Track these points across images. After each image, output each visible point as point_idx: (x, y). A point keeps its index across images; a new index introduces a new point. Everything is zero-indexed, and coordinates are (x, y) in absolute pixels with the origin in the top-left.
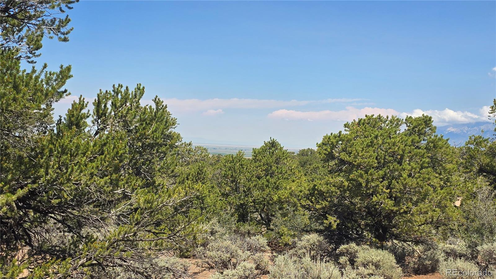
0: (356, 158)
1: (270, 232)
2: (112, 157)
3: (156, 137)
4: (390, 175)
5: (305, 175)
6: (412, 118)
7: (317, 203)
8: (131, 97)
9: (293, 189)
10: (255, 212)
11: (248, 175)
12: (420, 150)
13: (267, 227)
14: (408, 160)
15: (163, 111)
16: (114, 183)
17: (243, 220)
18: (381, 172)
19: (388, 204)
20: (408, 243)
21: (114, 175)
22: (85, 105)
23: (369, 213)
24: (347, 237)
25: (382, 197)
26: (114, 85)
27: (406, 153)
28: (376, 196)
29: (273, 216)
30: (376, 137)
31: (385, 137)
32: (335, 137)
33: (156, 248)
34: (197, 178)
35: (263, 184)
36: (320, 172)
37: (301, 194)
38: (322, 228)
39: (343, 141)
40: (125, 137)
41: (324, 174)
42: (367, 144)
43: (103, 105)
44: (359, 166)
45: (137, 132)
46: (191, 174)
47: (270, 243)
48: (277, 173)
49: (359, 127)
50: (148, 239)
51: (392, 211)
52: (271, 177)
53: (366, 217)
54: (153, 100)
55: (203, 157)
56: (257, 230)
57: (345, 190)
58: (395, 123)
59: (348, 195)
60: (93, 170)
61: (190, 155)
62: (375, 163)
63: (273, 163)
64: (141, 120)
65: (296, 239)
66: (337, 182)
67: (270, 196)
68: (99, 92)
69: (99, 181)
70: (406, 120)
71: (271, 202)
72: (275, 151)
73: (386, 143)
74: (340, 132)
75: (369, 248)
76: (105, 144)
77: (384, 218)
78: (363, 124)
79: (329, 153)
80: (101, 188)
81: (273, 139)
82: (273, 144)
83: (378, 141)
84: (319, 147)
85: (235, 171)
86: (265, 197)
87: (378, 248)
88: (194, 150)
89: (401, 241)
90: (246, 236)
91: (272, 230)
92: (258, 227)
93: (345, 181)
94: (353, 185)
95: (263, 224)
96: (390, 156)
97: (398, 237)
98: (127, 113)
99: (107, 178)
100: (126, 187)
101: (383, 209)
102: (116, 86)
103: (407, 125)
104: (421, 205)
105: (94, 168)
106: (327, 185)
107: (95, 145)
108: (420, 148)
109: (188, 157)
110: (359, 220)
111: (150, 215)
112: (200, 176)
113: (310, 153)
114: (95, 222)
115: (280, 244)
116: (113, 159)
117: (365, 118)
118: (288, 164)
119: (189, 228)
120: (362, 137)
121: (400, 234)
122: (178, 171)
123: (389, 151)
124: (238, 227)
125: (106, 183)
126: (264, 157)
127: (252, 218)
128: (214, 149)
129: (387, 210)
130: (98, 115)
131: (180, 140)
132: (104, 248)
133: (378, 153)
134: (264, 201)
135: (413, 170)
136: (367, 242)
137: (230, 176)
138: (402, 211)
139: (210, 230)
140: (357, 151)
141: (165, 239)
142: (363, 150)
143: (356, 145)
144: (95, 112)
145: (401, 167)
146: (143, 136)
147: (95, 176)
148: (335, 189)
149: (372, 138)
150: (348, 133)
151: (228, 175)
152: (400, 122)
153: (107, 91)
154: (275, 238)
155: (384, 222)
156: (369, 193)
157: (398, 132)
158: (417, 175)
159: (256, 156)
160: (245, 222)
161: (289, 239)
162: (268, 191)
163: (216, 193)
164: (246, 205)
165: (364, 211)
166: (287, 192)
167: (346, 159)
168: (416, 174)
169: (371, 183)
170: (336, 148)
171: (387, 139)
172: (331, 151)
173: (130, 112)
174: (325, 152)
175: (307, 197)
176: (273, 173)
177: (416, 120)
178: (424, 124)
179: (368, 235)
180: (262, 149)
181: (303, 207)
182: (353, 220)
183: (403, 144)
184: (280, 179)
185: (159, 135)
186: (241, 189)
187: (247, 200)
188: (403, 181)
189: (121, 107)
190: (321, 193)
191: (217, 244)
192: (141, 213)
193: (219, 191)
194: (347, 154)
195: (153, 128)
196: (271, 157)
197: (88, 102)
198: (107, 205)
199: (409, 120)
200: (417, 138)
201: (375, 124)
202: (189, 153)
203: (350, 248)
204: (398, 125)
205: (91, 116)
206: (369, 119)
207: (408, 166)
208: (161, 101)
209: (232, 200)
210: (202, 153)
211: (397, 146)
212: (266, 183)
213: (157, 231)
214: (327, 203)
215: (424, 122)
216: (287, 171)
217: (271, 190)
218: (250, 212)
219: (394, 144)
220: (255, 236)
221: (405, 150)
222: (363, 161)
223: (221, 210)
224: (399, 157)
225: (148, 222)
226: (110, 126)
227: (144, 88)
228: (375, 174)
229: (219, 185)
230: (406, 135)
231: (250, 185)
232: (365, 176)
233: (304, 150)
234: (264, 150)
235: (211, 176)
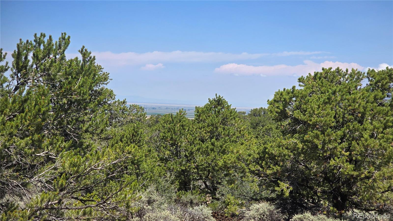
0: (312, 117)
1: (215, 202)
2: (34, 115)
3: (83, 92)
4: (350, 136)
5: (257, 137)
6: (375, 71)
7: (268, 168)
8: (54, 48)
9: (241, 152)
10: (198, 180)
11: (190, 137)
12: (384, 108)
13: (212, 196)
14: (370, 118)
15: (91, 64)
16: (36, 145)
17: (185, 188)
18: (339, 133)
19: (347, 168)
20: (370, 212)
21: (36, 135)
22: (3, 56)
23: (326, 179)
24: (301, 206)
25: (340, 161)
26: (36, 35)
27: (368, 111)
28: (334, 160)
29: (220, 183)
30: (334, 93)
31: (344, 92)
32: (289, 93)
33: (84, 218)
34: (132, 140)
35: (207, 147)
36: (273, 134)
37: (250, 158)
38: (273, 195)
39: (297, 97)
40: (48, 92)
41: (278, 136)
42: (324, 101)
43: (24, 57)
44: (314, 126)
45: (61, 88)
46: (125, 136)
47: (215, 213)
48: (224, 135)
49: (315, 81)
50: (75, 208)
51: (352, 176)
52: (216, 139)
53: (323, 184)
54: (79, 51)
55: (139, 117)
56: (200, 199)
57: (299, 152)
58: (356, 77)
59: (302, 159)
60: (12, 130)
61: (124, 114)
62: (333, 122)
63: (219, 124)
64: (66, 73)
65: (244, 209)
66: (290, 144)
67: (215, 161)
68: (19, 42)
69: (19, 143)
70: (368, 74)
71: (216, 168)
72: (222, 110)
73: (345, 99)
74: (294, 87)
75: (326, 218)
76: (26, 101)
77: (343, 184)
78: (320, 78)
79: (281, 111)
80: (21, 149)
81: (219, 96)
82: (219, 102)
83: (336, 97)
84: (270, 104)
85: (174, 133)
86: (210, 162)
87: (336, 217)
88: (128, 108)
89: (362, 210)
90: (188, 206)
91: (218, 199)
92: (202, 196)
93: (299, 142)
94: (308, 147)
95: (207, 193)
96: (349, 115)
97: (360, 206)
98: (51, 66)
99: (28, 138)
100: (49, 149)
101: (342, 173)
102: (38, 36)
103: (369, 79)
104: (385, 170)
105: (14, 128)
106: (279, 147)
107: (14, 102)
108: (383, 106)
109: (122, 117)
110: (315, 187)
111: (77, 181)
112: (135, 138)
113: (263, 113)
114: (14, 188)
115: (226, 215)
116: (35, 117)
117: (322, 71)
118: (236, 125)
119: (121, 194)
120: (318, 93)
121: (361, 202)
122: (111, 132)
123: (348, 109)
124: (179, 196)
125: (27, 145)
126: (209, 116)
127: (195, 186)
128: (154, 108)
129: (346, 175)
130: (17, 68)
131: (113, 97)
132: (25, 217)
133: (336, 111)
134: (209, 167)
135: (376, 130)
136: (324, 211)
137: (169, 139)
138: (363, 176)
139: (147, 199)
140: (312, 108)
141: (94, 207)
142: (319, 107)
143: (311, 102)
144: (14, 64)
145: (362, 126)
146: (69, 92)
147: (14, 137)
148: (288, 152)
149: (329, 94)
150: (303, 88)
151: (167, 138)
152: (362, 76)
153: (28, 41)
154: (221, 209)
155: (343, 188)
156: (326, 156)
157: (359, 87)
158: (380, 136)
159: (199, 116)
160: (187, 191)
161: (235, 209)
162: (214, 156)
163: (153, 157)
164: (189, 171)
165: (321, 176)
166: (233, 156)
167: (300, 118)
168: (378, 135)
169: (328, 145)
170: (290, 105)
171: (347, 95)
172: (284, 108)
173: (54, 64)
174: (276, 110)
175: (257, 162)
176: (219, 135)
177: (379, 73)
178: (388, 78)
179: (325, 203)
180: (207, 108)
181: (252, 172)
182: (308, 187)
183: (364, 101)
184: (227, 142)
185: (86, 91)
186: (183, 154)
187: (189, 166)
188: (364, 142)
189: (44, 59)
190: (272, 157)
191: (154, 215)
192: (66, 178)
193: (158, 155)
194: (302, 112)
195: (80, 82)
196: (217, 117)
197: (6, 54)
198: (29, 169)
199: (371, 74)
200: (380, 94)
201: (333, 79)
202: (123, 112)
203: (305, 218)
204: (359, 79)
205: (10, 69)
206: (327, 73)
207: (369, 125)
208: (89, 52)
209: (172, 165)
210: (137, 113)
211: (357, 103)
212: (211, 147)
213: (85, 199)
214: (279, 168)
215: (388, 76)
216: (235, 133)
217: (216, 154)
218: (193, 179)
219: (354, 101)
220: (199, 205)
221: (367, 107)
222: (319, 120)
223: (159, 177)
224: (360, 115)
225: (75, 189)
226: (31, 80)
227: (69, 37)
228: (332, 134)
229: (158, 149)
230: (367, 91)
231: (192, 149)
232: (321, 137)
233: (256, 109)
234: (208, 108)
235: (148, 138)
